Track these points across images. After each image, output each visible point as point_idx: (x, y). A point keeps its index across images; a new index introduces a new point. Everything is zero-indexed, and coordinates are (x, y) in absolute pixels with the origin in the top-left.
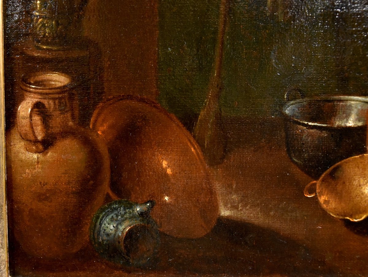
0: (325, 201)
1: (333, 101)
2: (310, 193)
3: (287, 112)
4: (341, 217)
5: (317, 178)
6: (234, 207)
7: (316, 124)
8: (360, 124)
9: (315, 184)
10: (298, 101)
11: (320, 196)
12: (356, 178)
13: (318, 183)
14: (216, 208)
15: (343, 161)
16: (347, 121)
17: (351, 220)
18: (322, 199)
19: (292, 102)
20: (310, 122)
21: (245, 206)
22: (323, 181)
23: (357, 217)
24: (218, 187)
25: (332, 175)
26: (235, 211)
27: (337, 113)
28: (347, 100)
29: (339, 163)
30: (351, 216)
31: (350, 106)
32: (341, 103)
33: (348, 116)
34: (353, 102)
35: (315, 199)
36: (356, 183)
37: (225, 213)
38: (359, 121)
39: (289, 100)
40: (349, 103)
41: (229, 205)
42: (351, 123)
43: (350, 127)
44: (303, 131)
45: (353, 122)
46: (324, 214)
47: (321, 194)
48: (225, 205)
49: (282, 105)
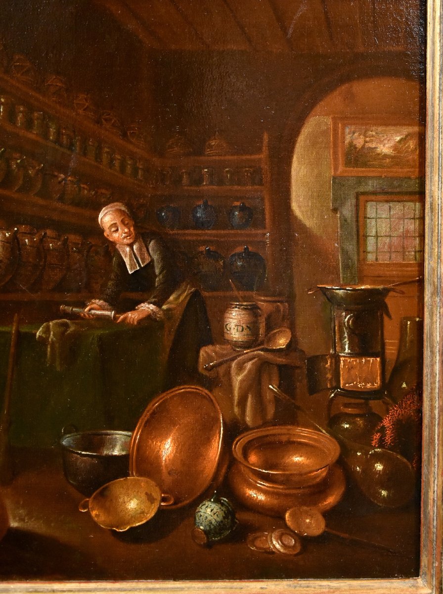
0: (96, 515)
1: (102, 434)
2: (84, 509)
3: (64, 443)
4: (109, 528)
5: (89, 497)
6: (21, 520)
7: (87, 453)
8: (124, 453)
9: (88, 501)
10: (72, 434)
11: (92, 511)
12: (121, 496)
13: (90, 500)
14: (6, 521)
15: (110, 483)
16: (113, 451)
17: (117, 530)
18: (94, 513)
19: (68, 435)
20: (83, 451)
21: (30, 519)
22: (94, 498)
23: (122, 528)
24: (8, 504)
25: (102, 495)
26: (22, 523)
27: (105, 444)
28: (113, 434)
29: (107, 484)
30: (117, 527)
31: (116, 438)
32: (108, 437)
33: (113, 447)
34: (117, 436)
35: (88, 513)
36: (121, 500)
37: (14, 524)
38: (123, 451)
39: (65, 433)
40: (114, 436)
41: (17, 518)
42: (116, 452)
43: (115, 456)
44: (77, 459)
45: (118, 451)
46: (95, 525)
47: (93, 509)
48: (14, 518)
49: (60, 437)
